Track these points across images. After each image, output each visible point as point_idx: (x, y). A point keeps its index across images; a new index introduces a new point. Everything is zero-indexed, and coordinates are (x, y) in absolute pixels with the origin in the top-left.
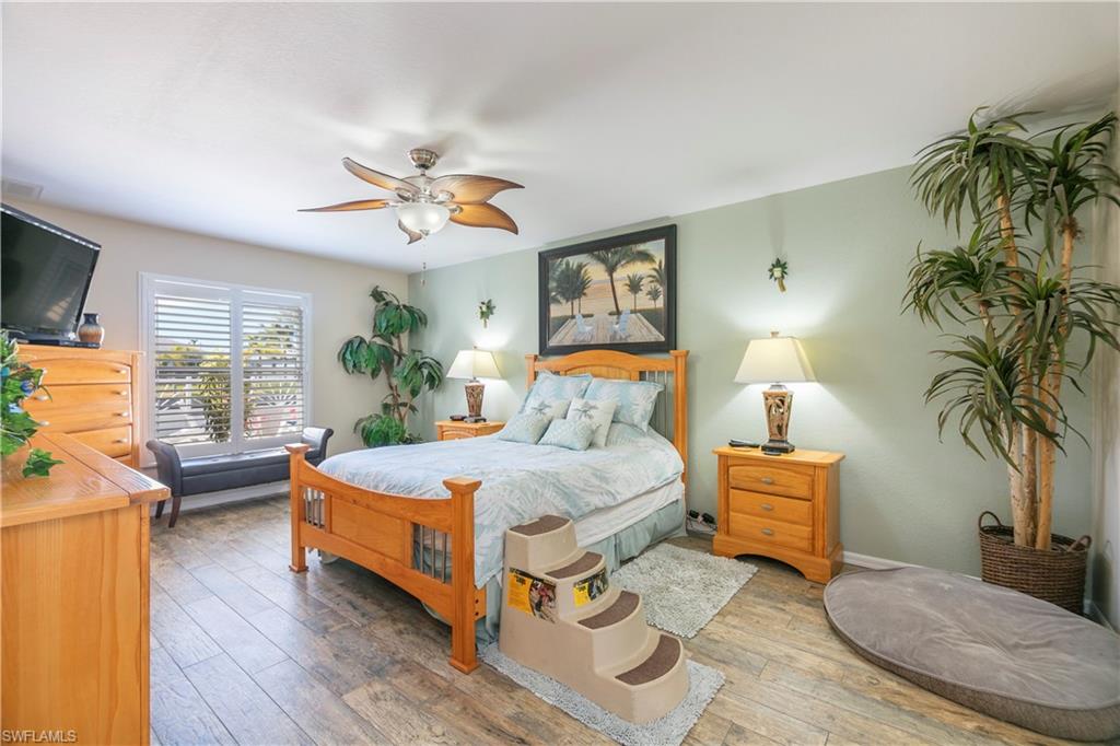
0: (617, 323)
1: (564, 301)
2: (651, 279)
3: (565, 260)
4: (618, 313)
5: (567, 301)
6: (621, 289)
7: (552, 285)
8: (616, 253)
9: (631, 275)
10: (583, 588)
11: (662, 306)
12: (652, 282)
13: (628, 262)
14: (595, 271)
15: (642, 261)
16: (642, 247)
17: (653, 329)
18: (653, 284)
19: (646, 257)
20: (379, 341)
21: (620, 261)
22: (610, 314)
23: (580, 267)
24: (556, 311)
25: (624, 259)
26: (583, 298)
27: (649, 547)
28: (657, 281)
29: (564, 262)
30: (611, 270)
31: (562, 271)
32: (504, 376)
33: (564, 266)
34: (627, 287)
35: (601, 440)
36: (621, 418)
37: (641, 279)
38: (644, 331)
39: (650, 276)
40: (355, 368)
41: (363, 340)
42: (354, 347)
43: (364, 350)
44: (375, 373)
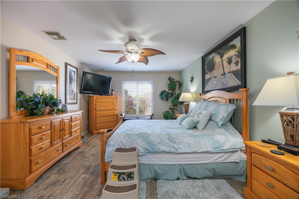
0: (224, 78)
1: (208, 73)
2: (235, 56)
3: (209, 57)
4: (224, 74)
5: (210, 72)
6: (225, 63)
7: (206, 67)
8: (223, 49)
9: (228, 57)
10: (116, 175)
11: (240, 68)
12: (236, 57)
13: (227, 52)
14: (217, 59)
15: (232, 49)
16: (232, 43)
17: (236, 79)
18: (236, 59)
19: (234, 47)
20: (170, 91)
21: (224, 52)
22: (222, 75)
23: (213, 58)
24: (207, 77)
25: (226, 51)
26: (214, 70)
27: (209, 178)
28: (238, 56)
29: (208, 58)
30: (222, 57)
31: (208, 62)
32: (195, 101)
33: (208, 60)
34: (227, 63)
35: (200, 127)
36: (213, 119)
37: (232, 57)
38: (233, 81)
39: (235, 55)
40: (162, 99)
41: (165, 91)
42: (162, 93)
43: (164, 94)
44: (167, 100)
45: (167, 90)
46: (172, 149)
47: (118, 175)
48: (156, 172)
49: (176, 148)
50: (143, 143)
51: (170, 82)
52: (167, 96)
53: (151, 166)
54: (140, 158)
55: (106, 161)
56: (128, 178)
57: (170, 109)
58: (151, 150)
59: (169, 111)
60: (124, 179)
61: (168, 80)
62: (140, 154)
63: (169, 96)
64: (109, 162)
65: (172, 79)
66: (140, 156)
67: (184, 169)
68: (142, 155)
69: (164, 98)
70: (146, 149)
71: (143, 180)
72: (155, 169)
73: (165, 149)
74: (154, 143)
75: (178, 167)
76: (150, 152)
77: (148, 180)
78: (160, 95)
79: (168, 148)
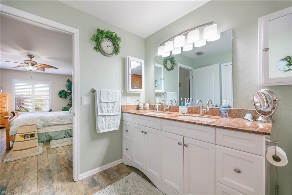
20: (68, 91)
40: (61, 97)
41: (63, 91)
42: (61, 93)
43: (63, 93)
44: (65, 98)
45: (66, 90)
46: (60, 122)
47: (23, 136)
48: (50, 136)
49: (63, 122)
50: (41, 121)
51: (68, 83)
52: (66, 95)
53: (47, 134)
54: (38, 130)
55: (10, 135)
56: (31, 137)
57: (69, 105)
58: (46, 125)
59: (67, 106)
60: (28, 137)
61: (67, 82)
62: (39, 128)
63: (68, 95)
64: (13, 135)
65: (70, 82)
66: (39, 129)
67: (68, 132)
68: (40, 128)
69: (62, 96)
70: (43, 125)
71: (41, 142)
72: (49, 135)
73: (56, 123)
74: (49, 121)
75: (64, 132)
76: (45, 126)
77: (45, 142)
78: (59, 94)
79: (58, 122)
